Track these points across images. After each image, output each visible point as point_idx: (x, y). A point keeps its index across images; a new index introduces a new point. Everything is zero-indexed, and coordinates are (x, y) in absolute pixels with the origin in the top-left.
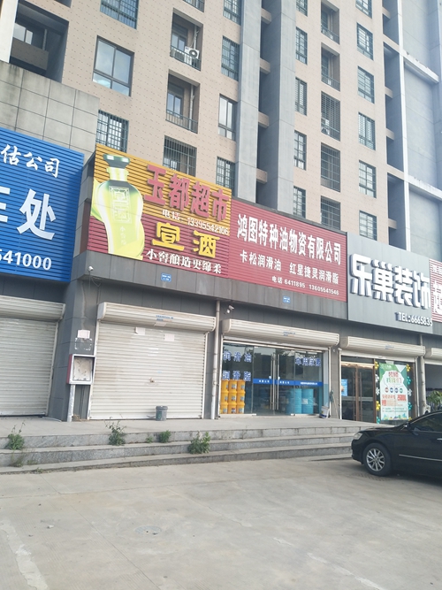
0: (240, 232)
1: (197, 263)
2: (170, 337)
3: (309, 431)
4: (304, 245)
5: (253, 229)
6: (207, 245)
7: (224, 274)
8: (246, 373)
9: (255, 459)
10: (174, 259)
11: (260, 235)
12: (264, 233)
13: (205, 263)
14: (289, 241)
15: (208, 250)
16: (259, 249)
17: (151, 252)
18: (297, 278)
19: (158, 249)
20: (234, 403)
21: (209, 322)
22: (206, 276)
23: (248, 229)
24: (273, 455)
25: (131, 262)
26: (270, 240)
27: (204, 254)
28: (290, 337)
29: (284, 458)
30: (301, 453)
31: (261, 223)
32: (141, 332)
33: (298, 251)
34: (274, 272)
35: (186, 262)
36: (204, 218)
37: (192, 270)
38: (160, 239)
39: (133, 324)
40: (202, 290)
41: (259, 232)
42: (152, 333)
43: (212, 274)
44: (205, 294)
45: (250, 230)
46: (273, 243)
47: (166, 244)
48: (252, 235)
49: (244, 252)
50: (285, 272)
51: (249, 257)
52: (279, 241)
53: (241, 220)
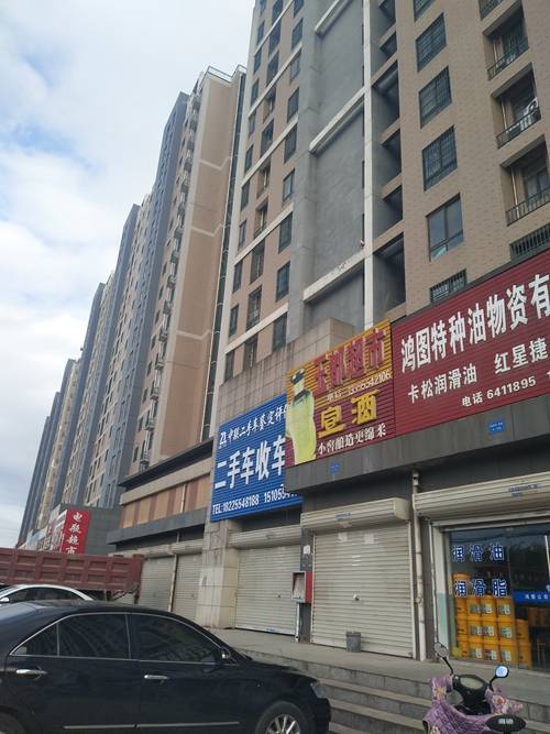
0: (405, 363)
1: (359, 435)
2: (369, 538)
4: (522, 306)
5: (424, 346)
6: (367, 407)
7: (391, 433)
10: (339, 443)
11: (434, 347)
12: (440, 339)
13: (367, 431)
14: (487, 320)
15: (366, 412)
16: (436, 368)
17: (321, 447)
18: (517, 374)
19: (326, 439)
21: (392, 506)
22: (371, 447)
23: (415, 351)
25: (309, 465)
26: (452, 343)
27: (363, 420)
31: (434, 329)
33: (509, 321)
35: (349, 440)
36: (363, 376)
37: (357, 446)
38: (324, 429)
39: (332, 530)
40: (369, 467)
41: (432, 344)
43: (377, 439)
45: (418, 350)
46: (457, 343)
47: (329, 431)
48: (423, 356)
49: (413, 387)
50: (488, 378)
51: (421, 390)
52: (468, 333)
53: (406, 346)
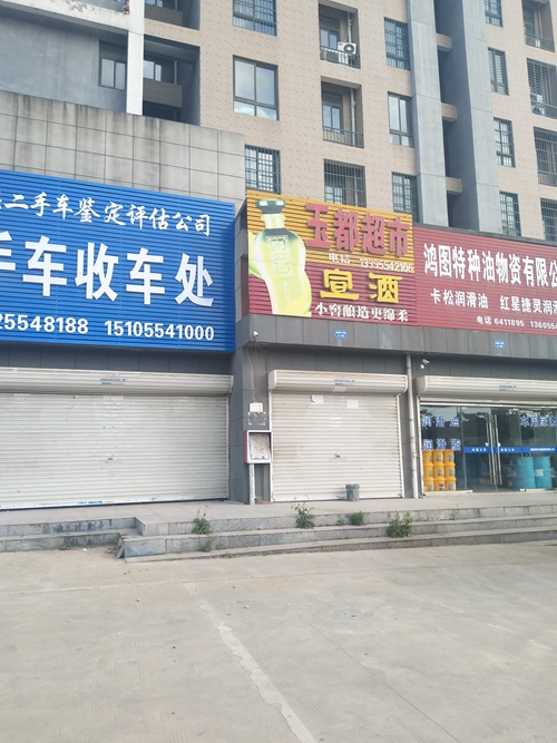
0: (427, 266)
1: (376, 312)
2: (353, 404)
3: (543, 509)
4: (517, 271)
5: (445, 259)
6: (387, 288)
7: (412, 321)
8: (453, 441)
9: (471, 544)
10: (348, 311)
11: (455, 266)
12: (460, 262)
13: (386, 311)
14: (496, 268)
15: (388, 294)
16: (455, 284)
17: (320, 306)
18: (512, 315)
19: (328, 301)
20: (443, 479)
21: (400, 381)
22: (389, 327)
23: (438, 260)
24: (496, 539)
25: (298, 321)
26: (470, 271)
27: (385, 299)
28: (509, 391)
29: (510, 542)
30: (533, 537)
31: (455, 250)
32: (318, 400)
33: (510, 279)
34: (479, 311)
35: (363, 313)
36: (380, 256)
37: (371, 321)
38: (329, 290)
39: (308, 392)
40: (387, 344)
41: (453, 262)
42: (332, 402)
43: (396, 322)
44: (390, 348)
45: (441, 262)
46: (474, 273)
47: (336, 294)
48: (445, 268)
49: (435, 291)
50: (494, 309)
51: (443, 296)
52: (482, 269)
53: (428, 251)
